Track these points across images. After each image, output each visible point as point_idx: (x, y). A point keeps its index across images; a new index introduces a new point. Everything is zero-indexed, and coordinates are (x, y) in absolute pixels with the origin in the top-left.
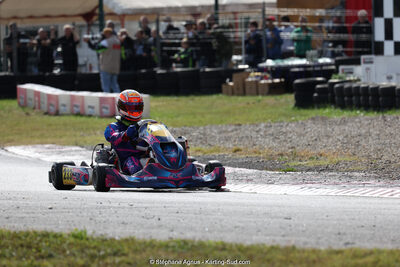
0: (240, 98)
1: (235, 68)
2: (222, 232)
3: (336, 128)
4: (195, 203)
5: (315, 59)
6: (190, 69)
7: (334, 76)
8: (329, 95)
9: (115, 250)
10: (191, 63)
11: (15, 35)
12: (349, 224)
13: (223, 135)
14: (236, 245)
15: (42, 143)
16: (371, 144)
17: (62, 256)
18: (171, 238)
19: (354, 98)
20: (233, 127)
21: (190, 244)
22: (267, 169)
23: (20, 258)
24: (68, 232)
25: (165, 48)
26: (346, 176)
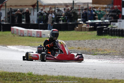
0: (80, 32)
1: (79, 23)
2: (74, 73)
3: (110, 42)
5: (103, 20)
6: (65, 23)
7: (109, 26)
8: (108, 31)
9: (41, 78)
10: (65, 21)
12: (113, 72)
13: (74, 43)
14: (79, 78)
15: (18, 45)
16: (120, 47)
17: (25, 80)
18: (58, 75)
19: (115, 33)
20: (78, 41)
21: (64, 77)
22: (88, 54)
23: (12, 81)
24: (26, 73)
25: (57, 16)
26: (113, 57)
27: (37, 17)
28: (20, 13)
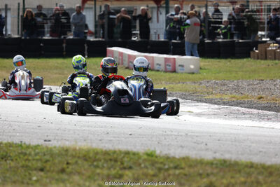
0: (263, 62)
1: (260, 40)
2: (251, 154)
4: (231, 134)
6: (228, 40)
9: (176, 164)
10: (229, 36)
11: (106, 13)
13: (250, 87)
14: (261, 164)
17: (138, 168)
18: (215, 158)
20: (258, 82)
21: (228, 163)
23: (109, 169)
24: (143, 151)
25: (212, 25)
27: (166, 26)
28: (127, 16)
